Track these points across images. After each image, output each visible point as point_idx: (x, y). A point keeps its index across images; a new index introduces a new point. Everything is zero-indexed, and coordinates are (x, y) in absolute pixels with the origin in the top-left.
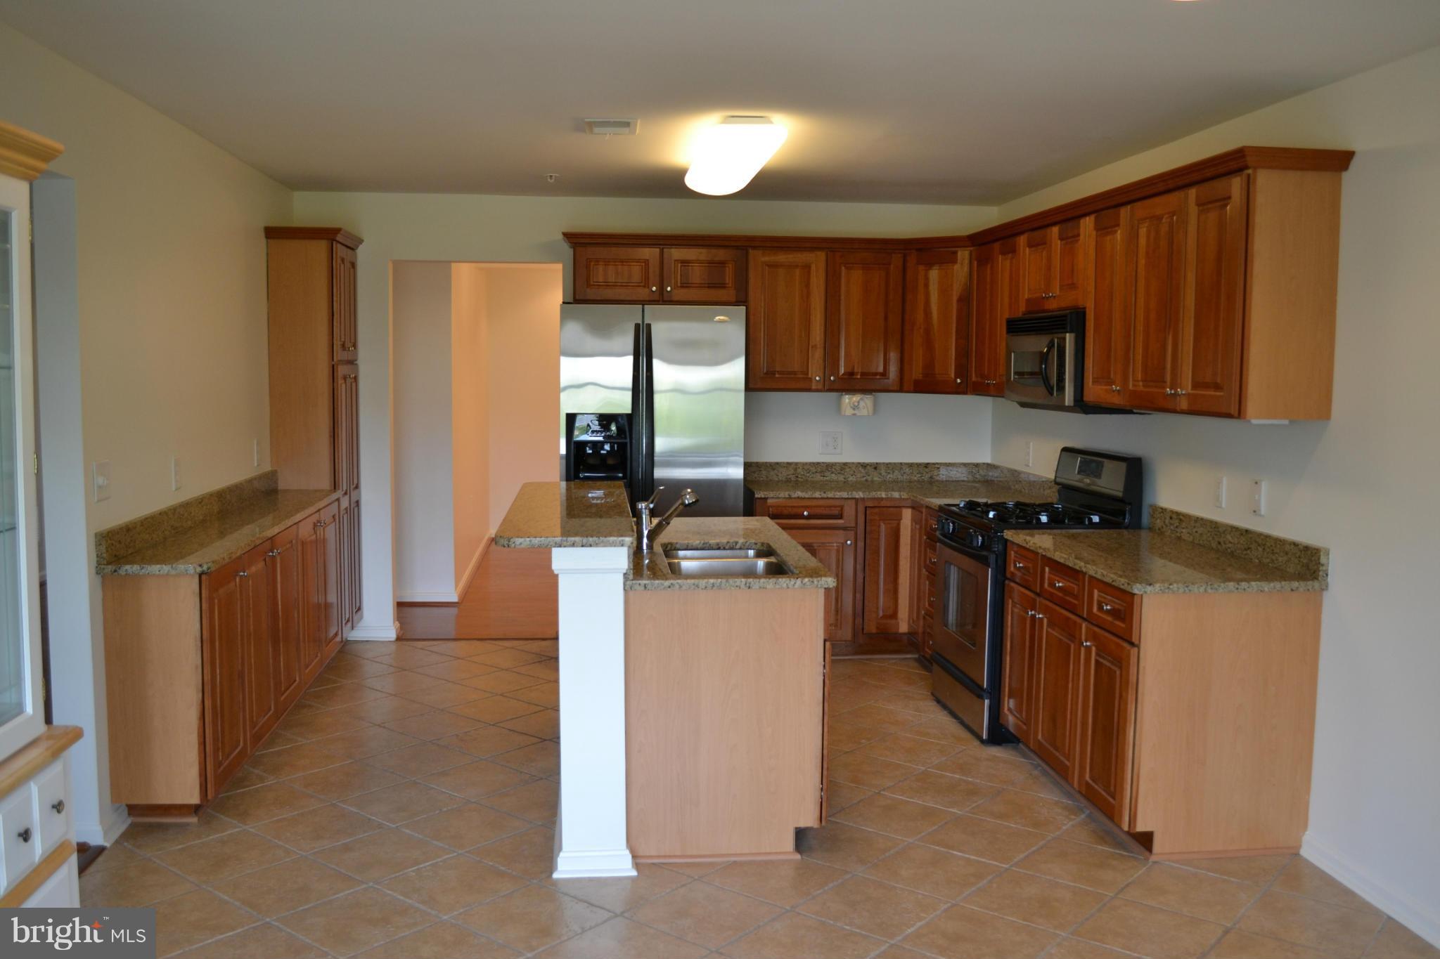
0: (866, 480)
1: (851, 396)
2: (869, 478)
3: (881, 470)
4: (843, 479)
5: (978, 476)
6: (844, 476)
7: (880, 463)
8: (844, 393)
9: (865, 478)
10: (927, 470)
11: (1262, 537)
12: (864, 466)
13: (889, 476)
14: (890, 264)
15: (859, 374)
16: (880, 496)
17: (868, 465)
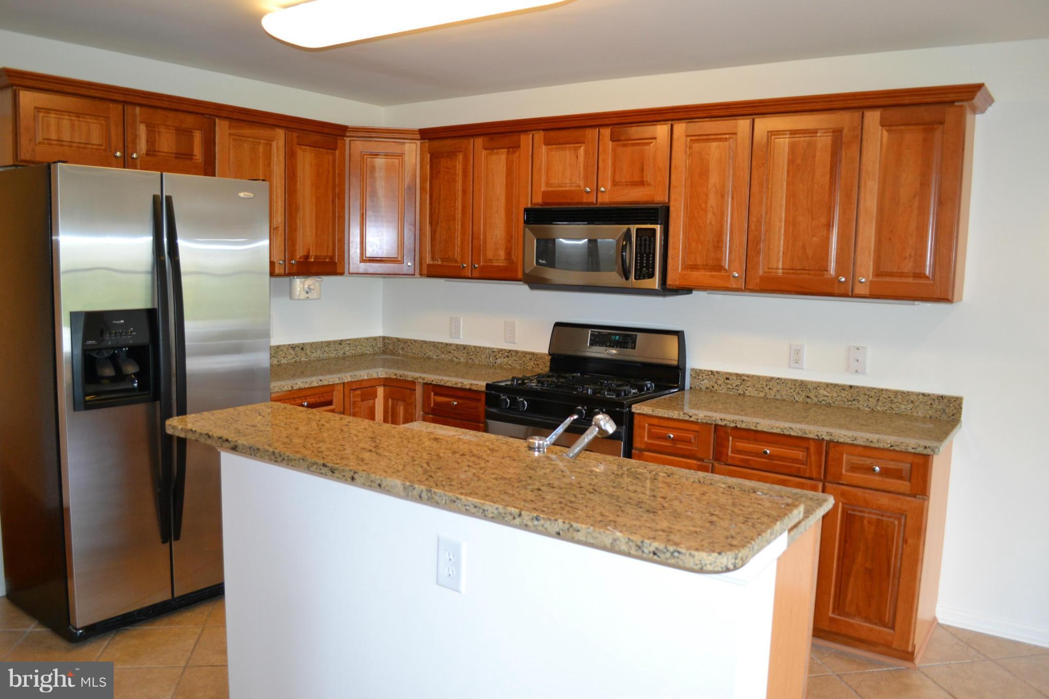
0: (296, 362)
1: (303, 280)
2: (298, 359)
3: (306, 350)
4: (277, 363)
5: (376, 349)
6: (277, 360)
7: (305, 343)
8: (296, 277)
9: (294, 360)
10: (341, 347)
11: (875, 391)
12: (293, 347)
13: (313, 355)
14: (335, 150)
15: (313, 257)
16: (363, 379)
17: (296, 346)
